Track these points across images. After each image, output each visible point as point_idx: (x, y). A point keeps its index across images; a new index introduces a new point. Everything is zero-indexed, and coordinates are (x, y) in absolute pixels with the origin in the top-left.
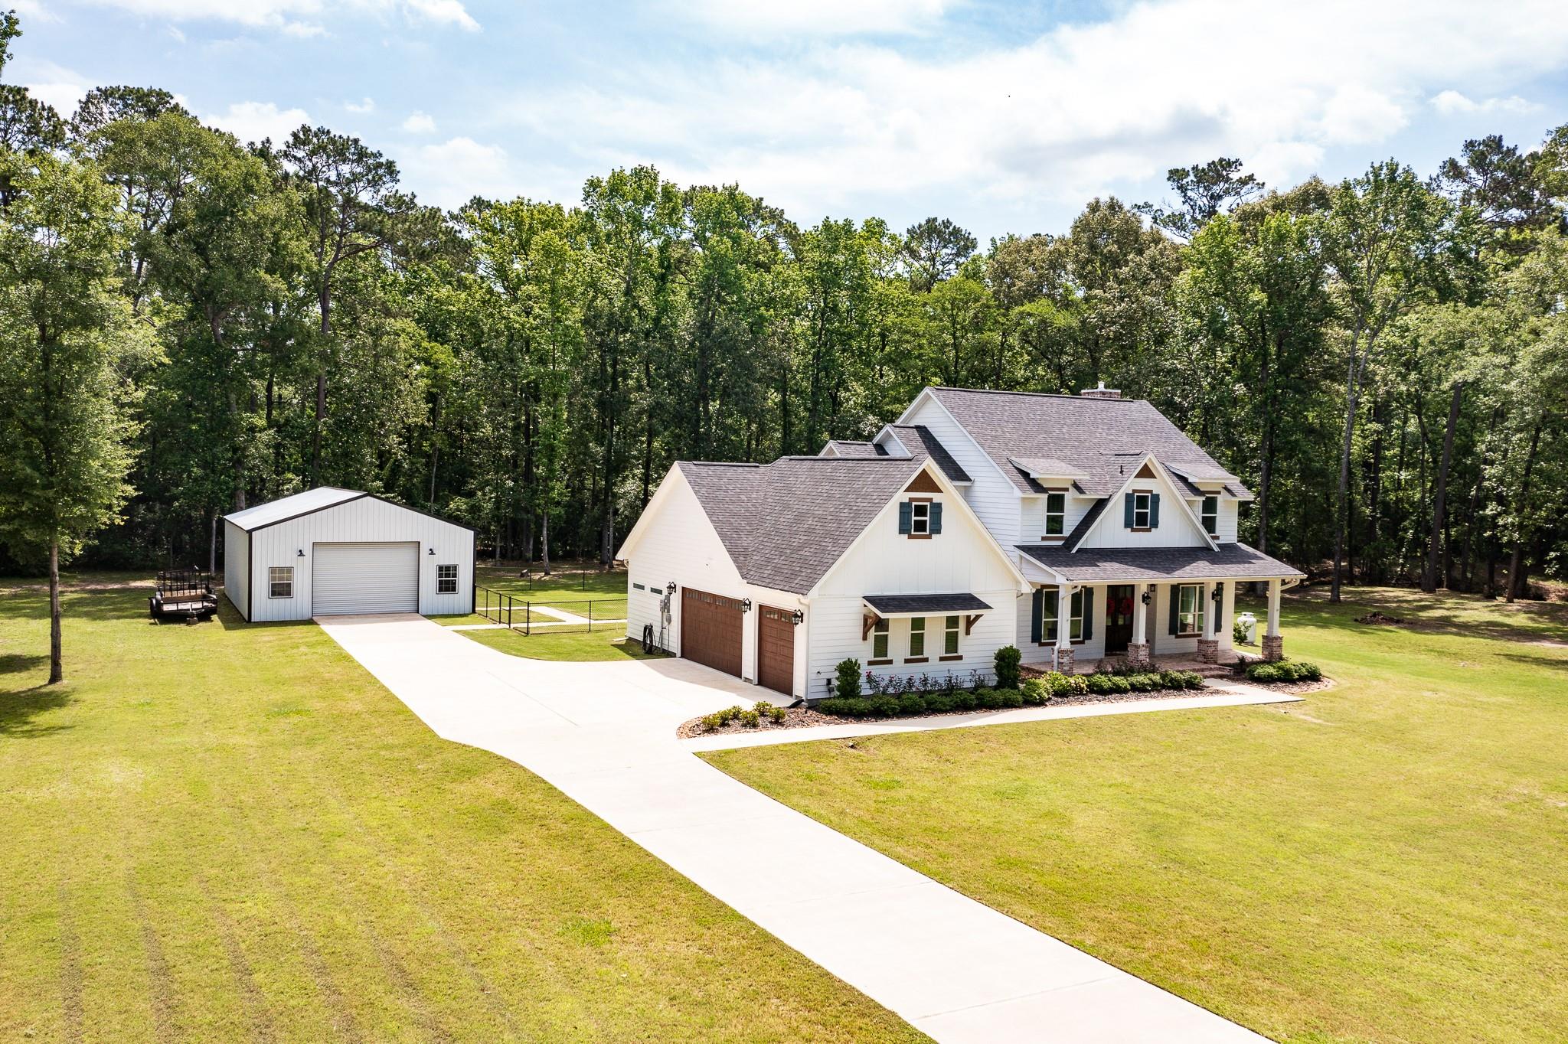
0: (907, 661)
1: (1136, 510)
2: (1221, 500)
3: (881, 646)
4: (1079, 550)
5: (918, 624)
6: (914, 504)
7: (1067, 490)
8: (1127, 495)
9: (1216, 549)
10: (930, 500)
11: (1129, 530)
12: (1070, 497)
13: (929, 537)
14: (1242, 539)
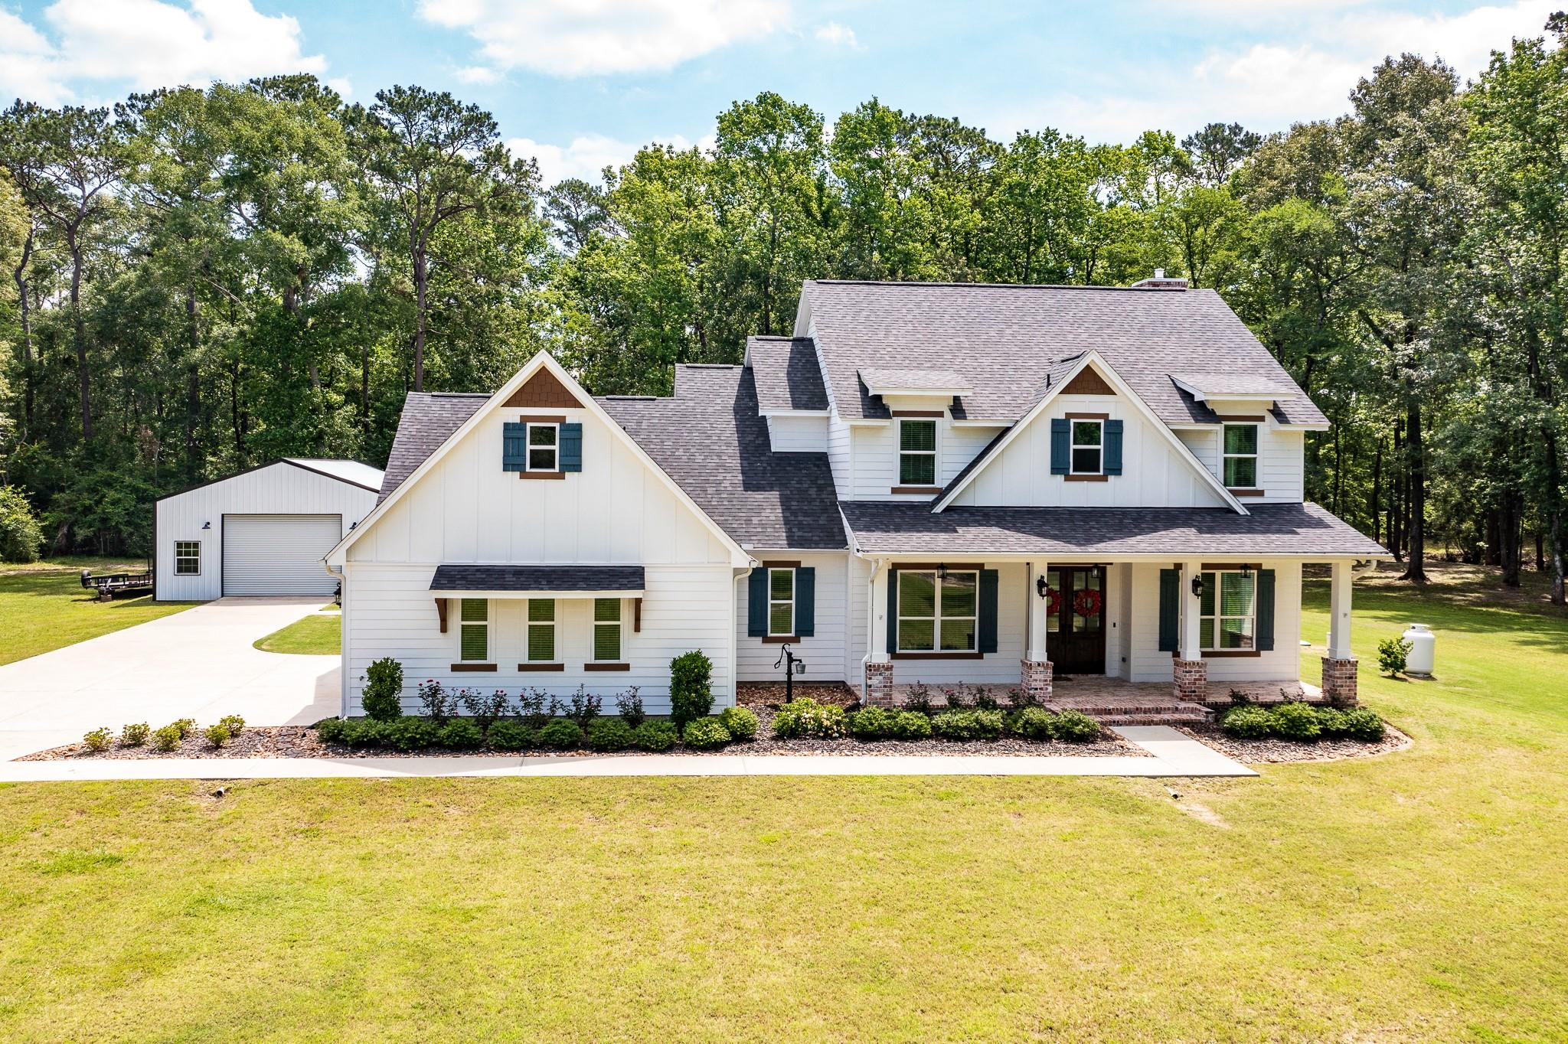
0: (522, 668)
1: (1072, 447)
2: (1266, 430)
3: (475, 643)
4: (948, 509)
5: (541, 610)
6: (529, 425)
7: (940, 414)
8: (1055, 423)
9: (1242, 511)
10: (561, 419)
11: (1060, 478)
12: (944, 426)
13: (560, 476)
14: (1309, 495)
